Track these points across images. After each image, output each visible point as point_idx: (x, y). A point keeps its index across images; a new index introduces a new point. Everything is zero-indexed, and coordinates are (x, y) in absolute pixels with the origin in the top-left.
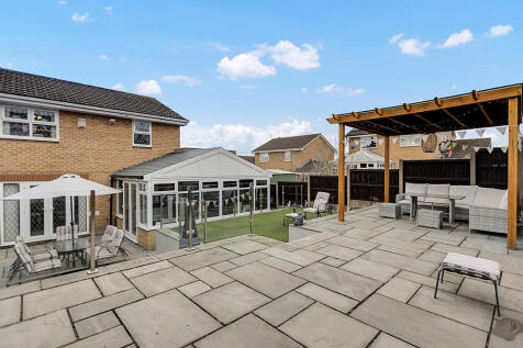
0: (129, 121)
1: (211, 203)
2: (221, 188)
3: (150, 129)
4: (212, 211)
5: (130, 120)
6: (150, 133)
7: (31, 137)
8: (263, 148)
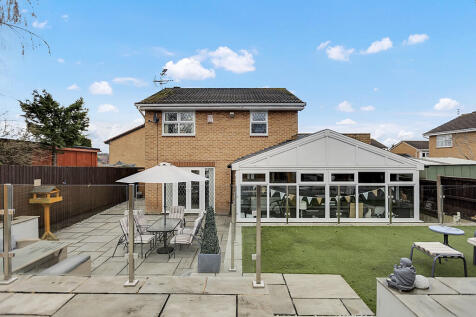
0: (246, 113)
1: (314, 201)
2: (328, 182)
3: (267, 117)
4: (315, 210)
5: (248, 112)
6: (266, 121)
7: (179, 134)
8: (443, 128)
